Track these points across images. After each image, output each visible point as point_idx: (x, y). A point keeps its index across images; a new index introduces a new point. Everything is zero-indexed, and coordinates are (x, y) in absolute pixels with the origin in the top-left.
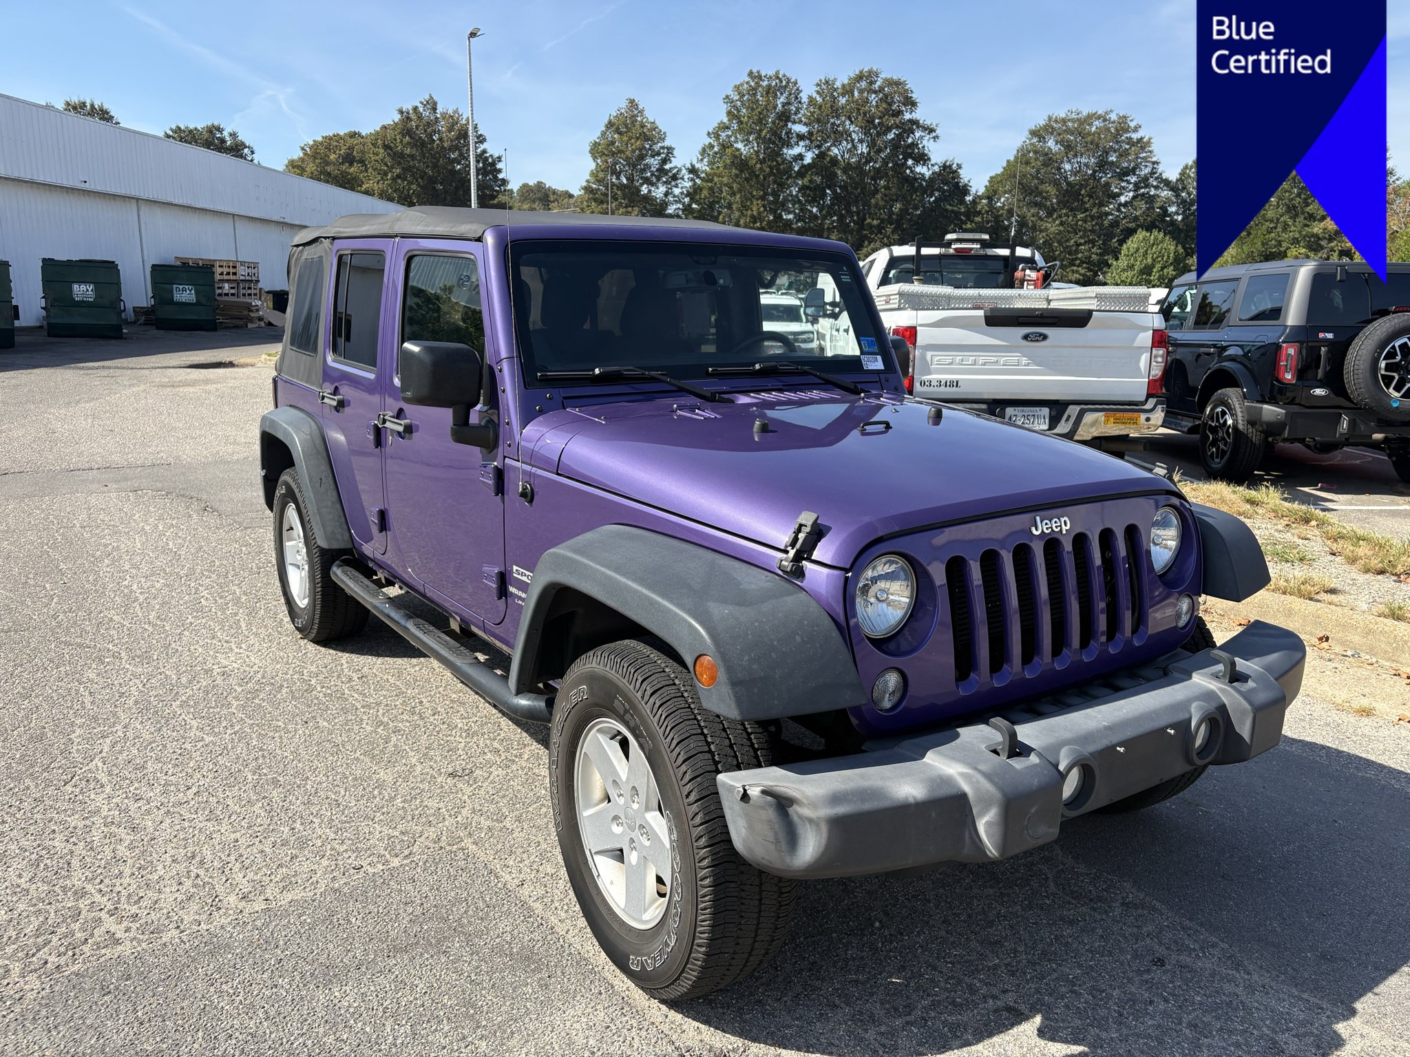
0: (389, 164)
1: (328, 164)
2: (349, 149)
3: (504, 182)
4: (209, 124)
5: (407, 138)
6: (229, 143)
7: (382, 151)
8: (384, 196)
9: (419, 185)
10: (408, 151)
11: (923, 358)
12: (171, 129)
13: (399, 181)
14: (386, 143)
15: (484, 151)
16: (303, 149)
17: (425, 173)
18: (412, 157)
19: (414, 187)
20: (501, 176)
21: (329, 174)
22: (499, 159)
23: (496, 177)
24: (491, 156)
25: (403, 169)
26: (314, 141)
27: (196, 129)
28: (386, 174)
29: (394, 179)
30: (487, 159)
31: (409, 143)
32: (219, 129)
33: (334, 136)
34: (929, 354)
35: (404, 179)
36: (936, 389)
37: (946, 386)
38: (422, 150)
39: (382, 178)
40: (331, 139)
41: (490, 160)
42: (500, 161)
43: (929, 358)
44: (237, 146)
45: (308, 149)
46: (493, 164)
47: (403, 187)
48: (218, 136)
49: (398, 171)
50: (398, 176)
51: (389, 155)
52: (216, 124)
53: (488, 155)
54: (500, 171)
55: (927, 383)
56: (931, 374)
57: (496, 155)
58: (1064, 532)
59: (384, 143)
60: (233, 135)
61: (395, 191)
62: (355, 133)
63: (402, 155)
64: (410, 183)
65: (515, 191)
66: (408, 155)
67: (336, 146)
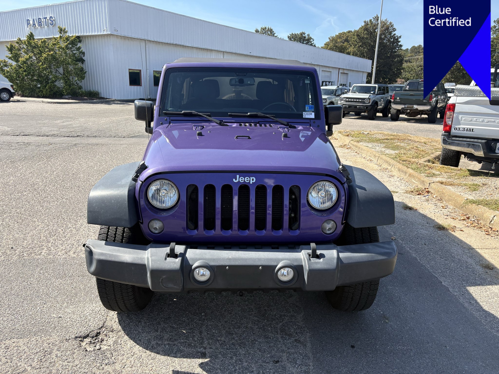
0: (358, 41)
1: (336, 43)
2: (347, 37)
3: (401, 46)
4: (301, 32)
5: (366, 31)
6: (307, 38)
7: (356, 37)
8: (355, 54)
9: (367, 49)
10: (365, 36)
11: (457, 118)
12: (290, 34)
13: (360, 48)
14: (358, 34)
15: (395, 34)
16: (329, 38)
17: (370, 44)
18: (367, 38)
19: (365, 49)
20: (399, 44)
21: (337, 46)
22: (400, 37)
23: (398, 44)
24: (397, 36)
25: (363, 43)
26: (336, 35)
27: (297, 34)
28: (356, 45)
29: (359, 47)
30: (395, 37)
31: (366, 33)
32: (304, 34)
33: (343, 33)
34: (460, 116)
35: (363, 47)
36: (462, 132)
37: (467, 131)
38: (371, 36)
39: (355, 47)
40: (341, 34)
41: (396, 38)
42: (400, 38)
43: (460, 118)
44: (309, 39)
45: (331, 38)
46: (397, 39)
47: (362, 50)
48: (304, 36)
49: (361, 44)
50: (360, 46)
51: (358, 38)
52: (303, 32)
53: (396, 36)
54: (400, 42)
55: (457, 129)
56: (460, 125)
57: (399, 36)
58: (251, 183)
59: (357, 34)
60: (308, 35)
61: (358, 51)
62: (350, 31)
63: (363, 38)
64: (365, 48)
65: (409, 49)
66: (365, 38)
67: (343, 36)
